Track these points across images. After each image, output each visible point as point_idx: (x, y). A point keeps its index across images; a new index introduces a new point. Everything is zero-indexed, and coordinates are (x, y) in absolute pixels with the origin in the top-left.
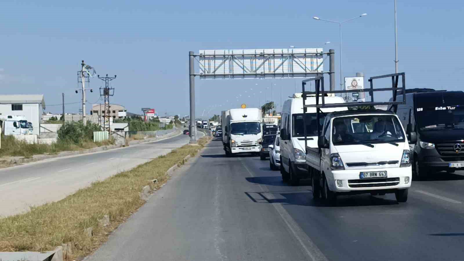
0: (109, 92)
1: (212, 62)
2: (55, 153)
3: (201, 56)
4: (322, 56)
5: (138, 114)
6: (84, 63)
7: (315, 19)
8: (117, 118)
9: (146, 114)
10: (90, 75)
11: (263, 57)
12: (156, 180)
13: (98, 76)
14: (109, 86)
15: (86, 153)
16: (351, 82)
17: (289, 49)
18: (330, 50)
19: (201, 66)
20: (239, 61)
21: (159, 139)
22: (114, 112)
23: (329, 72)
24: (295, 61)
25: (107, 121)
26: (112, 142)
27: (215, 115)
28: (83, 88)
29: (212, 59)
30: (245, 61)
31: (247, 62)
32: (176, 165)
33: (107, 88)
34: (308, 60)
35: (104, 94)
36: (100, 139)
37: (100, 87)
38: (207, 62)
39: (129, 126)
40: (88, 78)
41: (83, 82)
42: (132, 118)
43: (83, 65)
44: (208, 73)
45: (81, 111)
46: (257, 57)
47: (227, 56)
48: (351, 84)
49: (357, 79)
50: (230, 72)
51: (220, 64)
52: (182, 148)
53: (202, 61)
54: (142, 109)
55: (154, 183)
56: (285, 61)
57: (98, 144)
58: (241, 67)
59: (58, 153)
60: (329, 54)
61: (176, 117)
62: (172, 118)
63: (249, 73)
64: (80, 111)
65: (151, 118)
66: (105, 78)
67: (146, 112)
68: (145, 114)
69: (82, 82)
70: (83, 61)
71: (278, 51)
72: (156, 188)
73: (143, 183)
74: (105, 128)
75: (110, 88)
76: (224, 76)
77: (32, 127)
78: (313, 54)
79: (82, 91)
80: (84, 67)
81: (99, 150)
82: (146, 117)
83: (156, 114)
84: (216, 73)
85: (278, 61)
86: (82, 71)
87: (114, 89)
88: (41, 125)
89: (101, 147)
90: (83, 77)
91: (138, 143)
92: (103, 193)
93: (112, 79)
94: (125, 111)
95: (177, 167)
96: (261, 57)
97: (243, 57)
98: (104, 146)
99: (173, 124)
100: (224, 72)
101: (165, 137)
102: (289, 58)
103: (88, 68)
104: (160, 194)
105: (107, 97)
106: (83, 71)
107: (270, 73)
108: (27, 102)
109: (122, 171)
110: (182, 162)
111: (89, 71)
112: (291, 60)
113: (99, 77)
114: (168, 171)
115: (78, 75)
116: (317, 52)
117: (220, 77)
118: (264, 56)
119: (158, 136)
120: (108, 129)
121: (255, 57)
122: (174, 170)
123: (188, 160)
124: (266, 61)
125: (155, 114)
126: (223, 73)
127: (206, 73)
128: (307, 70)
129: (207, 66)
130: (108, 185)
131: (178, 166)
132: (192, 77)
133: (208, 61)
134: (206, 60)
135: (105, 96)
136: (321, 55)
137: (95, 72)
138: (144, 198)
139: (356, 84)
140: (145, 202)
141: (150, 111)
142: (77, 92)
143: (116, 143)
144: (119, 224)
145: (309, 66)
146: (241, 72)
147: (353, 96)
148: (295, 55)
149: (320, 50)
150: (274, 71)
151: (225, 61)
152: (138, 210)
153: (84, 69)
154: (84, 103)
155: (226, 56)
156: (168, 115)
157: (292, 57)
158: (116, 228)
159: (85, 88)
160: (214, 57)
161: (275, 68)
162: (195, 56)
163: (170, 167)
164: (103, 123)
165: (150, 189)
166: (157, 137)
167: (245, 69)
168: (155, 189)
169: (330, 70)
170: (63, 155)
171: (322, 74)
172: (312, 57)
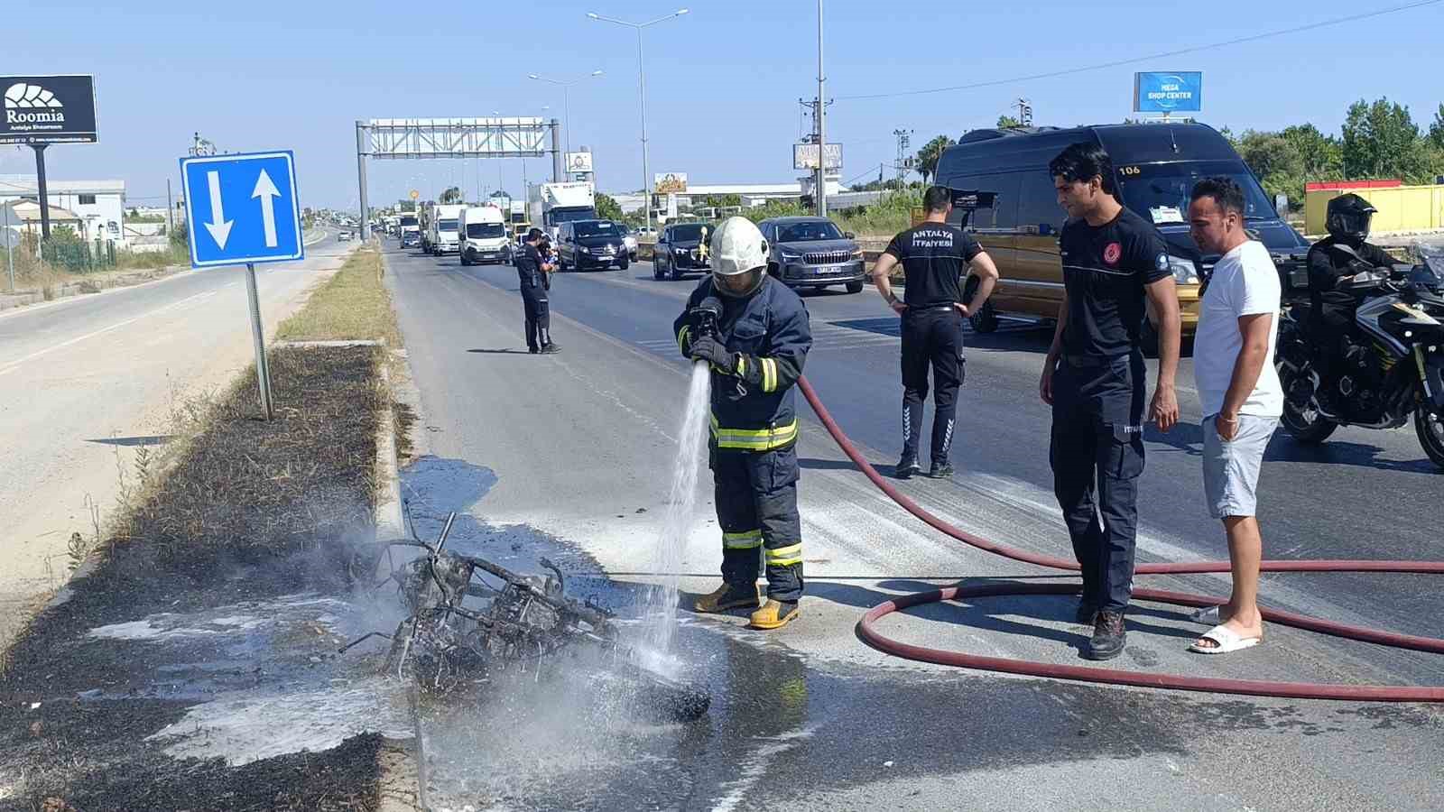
1: (389, 136)
3: (373, 128)
4: (542, 128)
6: (199, 136)
7: (531, 77)
10: (207, 153)
16: (574, 160)
17: (497, 118)
18: (552, 121)
19: (373, 141)
20: (427, 135)
23: (552, 150)
24: (505, 135)
29: (389, 131)
30: (436, 134)
31: (439, 137)
34: (523, 134)
38: (383, 136)
43: (197, 139)
44: (384, 151)
46: (452, 129)
48: (575, 163)
49: (582, 155)
50: (415, 150)
51: (400, 138)
53: (375, 134)
56: (491, 135)
58: (430, 143)
60: (551, 126)
63: (442, 151)
70: (196, 134)
71: (482, 121)
77: (117, 229)
78: (529, 125)
84: (396, 151)
85: (482, 136)
88: (125, 225)
96: (458, 129)
97: (432, 129)
100: (407, 151)
102: (496, 131)
106: (197, 147)
107: (471, 151)
108: (104, 193)
111: (205, 148)
112: (500, 134)
116: (535, 122)
117: (403, 156)
118: (462, 129)
121: (449, 130)
124: (465, 134)
126: (405, 152)
127: (382, 152)
128: (521, 147)
129: (382, 140)
132: (362, 156)
134: (380, 134)
136: (541, 126)
139: (581, 162)
145: (524, 141)
146: (430, 150)
147: (578, 180)
148: (504, 127)
149: (538, 121)
150: (477, 149)
151: (407, 135)
153: (198, 145)
155: (409, 128)
157: (501, 130)
160: (393, 129)
161: (479, 145)
162: (364, 127)
167: (436, 146)
169: (553, 148)
171: (542, 152)
172: (528, 130)
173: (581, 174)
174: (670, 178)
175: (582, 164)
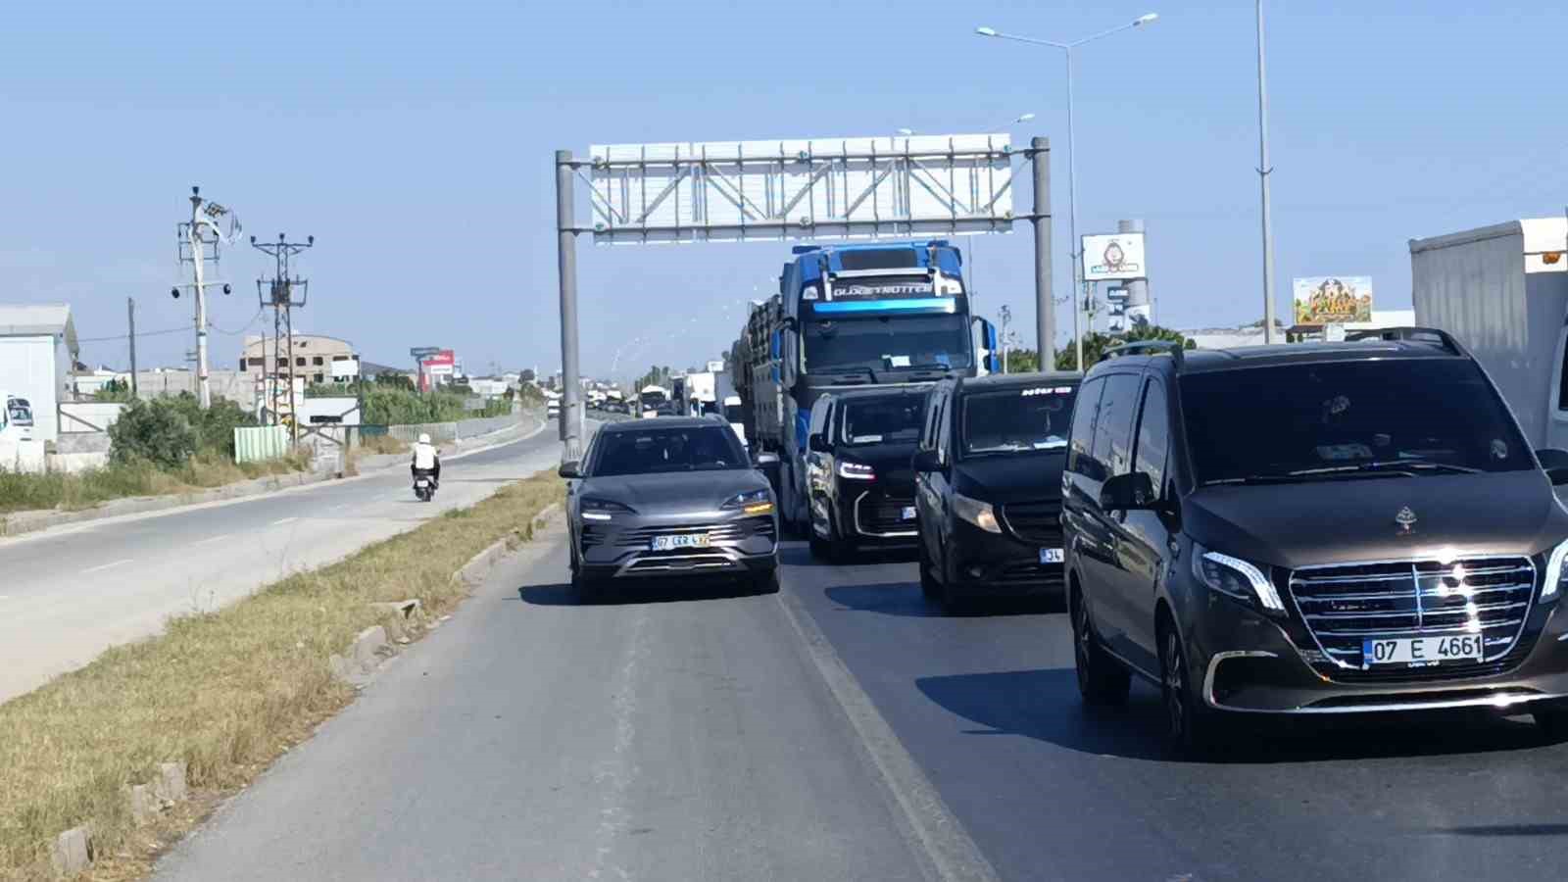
0: (288, 293)
1: (634, 185)
2: (91, 503)
3: (595, 167)
4: (1009, 159)
5: (399, 368)
6: (200, 195)
7: (981, 33)
8: (327, 381)
9: (425, 369)
10: (221, 235)
11: (808, 166)
12: (417, 602)
13: (253, 239)
14: (289, 273)
15: (206, 501)
16: (1103, 252)
17: (896, 138)
18: (1034, 141)
19: (595, 198)
20: (726, 180)
21: (463, 450)
22: (318, 361)
23: (1032, 214)
24: (916, 178)
25: (284, 393)
26: (298, 461)
27: (654, 368)
28: (196, 279)
29: (633, 174)
30: (747, 178)
31: (754, 185)
32: (501, 544)
33: (284, 279)
34: (961, 174)
35: (274, 300)
36: (257, 454)
37: (259, 277)
38: (619, 186)
39: (362, 406)
40: (215, 247)
41: (197, 260)
42: (377, 380)
43: (196, 201)
44: (621, 221)
45: (195, 357)
46: (787, 165)
47: (685, 165)
48: (1103, 258)
49: (1123, 239)
50: (696, 219)
51: (660, 191)
52: (535, 479)
53: (602, 181)
54: (413, 351)
55: (407, 615)
56: (882, 179)
57: (250, 469)
58: (732, 200)
59: (103, 502)
60: (1032, 154)
61: (527, 376)
62: (513, 379)
63: (760, 220)
64: (189, 360)
65: (443, 382)
66: (276, 248)
67: (427, 358)
68: (420, 369)
69: (192, 260)
70: (196, 190)
71: (859, 146)
72: (409, 635)
73: (358, 617)
74: (279, 417)
75: (293, 279)
76: (677, 231)
77: (29, 415)
78: (976, 153)
79: (193, 290)
80: (199, 210)
81: (251, 491)
82: (427, 377)
83: (460, 367)
84: (650, 222)
85: (860, 180)
86: (193, 221)
87: (306, 282)
88: (63, 408)
89: (258, 480)
90: (199, 241)
91: (390, 465)
92: (193, 662)
93: (297, 248)
94: (355, 357)
95: (504, 549)
96: (800, 166)
97: (738, 167)
98: (272, 477)
99: (517, 398)
100: (677, 219)
101: (486, 444)
102: (894, 167)
103: (214, 210)
104: (420, 660)
105: (282, 308)
106: (197, 220)
107: (831, 220)
108: (15, 332)
109: (298, 569)
110: (523, 530)
111: (216, 223)
112: (902, 173)
113: (255, 243)
114: (466, 567)
115: (180, 234)
116: (990, 146)
117: (667, 235)
118: (811, 164)
119: (463, 439)
120: (289, 418)
121: (780, 168)
122: (492, 561)
123: (547, 525)
124: (817, 178)
125: (454, 366)
126: (673, 224)
127: (616, 225)
128: (957, 208)
129: (616, 196)
130: (227, 628)
131: (510, 546)
132: (567, 235)
133: (622, 182)
134: (612, 180)
135: (277, 306)
136: (1005, 156)
137: (238, 226)
138: (355, 678)
139: (1119, 257)
140: (356, 692)
141: (437, 358)
142: (176, 294)
143: (315, 466)
144: (224, 796)
145: (962, 194)
146: (733, 217)
147: (1110, 298)
148: (915, 158)
149: (1000, 142)
150: (847, 215)
151: (677, 182)
152: (317, 729)
153: (201, 216)
154: (202, 330)
155: (681, 165)
156: (500, 369)
157: (905, 164)
158: (205, 818)
159: (204, 279)
160: (643, 168)
161: (850, 204)
162: (575, 166)
163: (477, 550)
164: (271, 398)
165: (387, 639)
166: (458, 441)
167: (747, 207)
168: (405, 639)
169: (1035, 210)
170: (121, 511)
171: (1007, 222)
172: (972, 164)
173: (1119, 284)
174: (1332, 289)
175: (1121, 260)
